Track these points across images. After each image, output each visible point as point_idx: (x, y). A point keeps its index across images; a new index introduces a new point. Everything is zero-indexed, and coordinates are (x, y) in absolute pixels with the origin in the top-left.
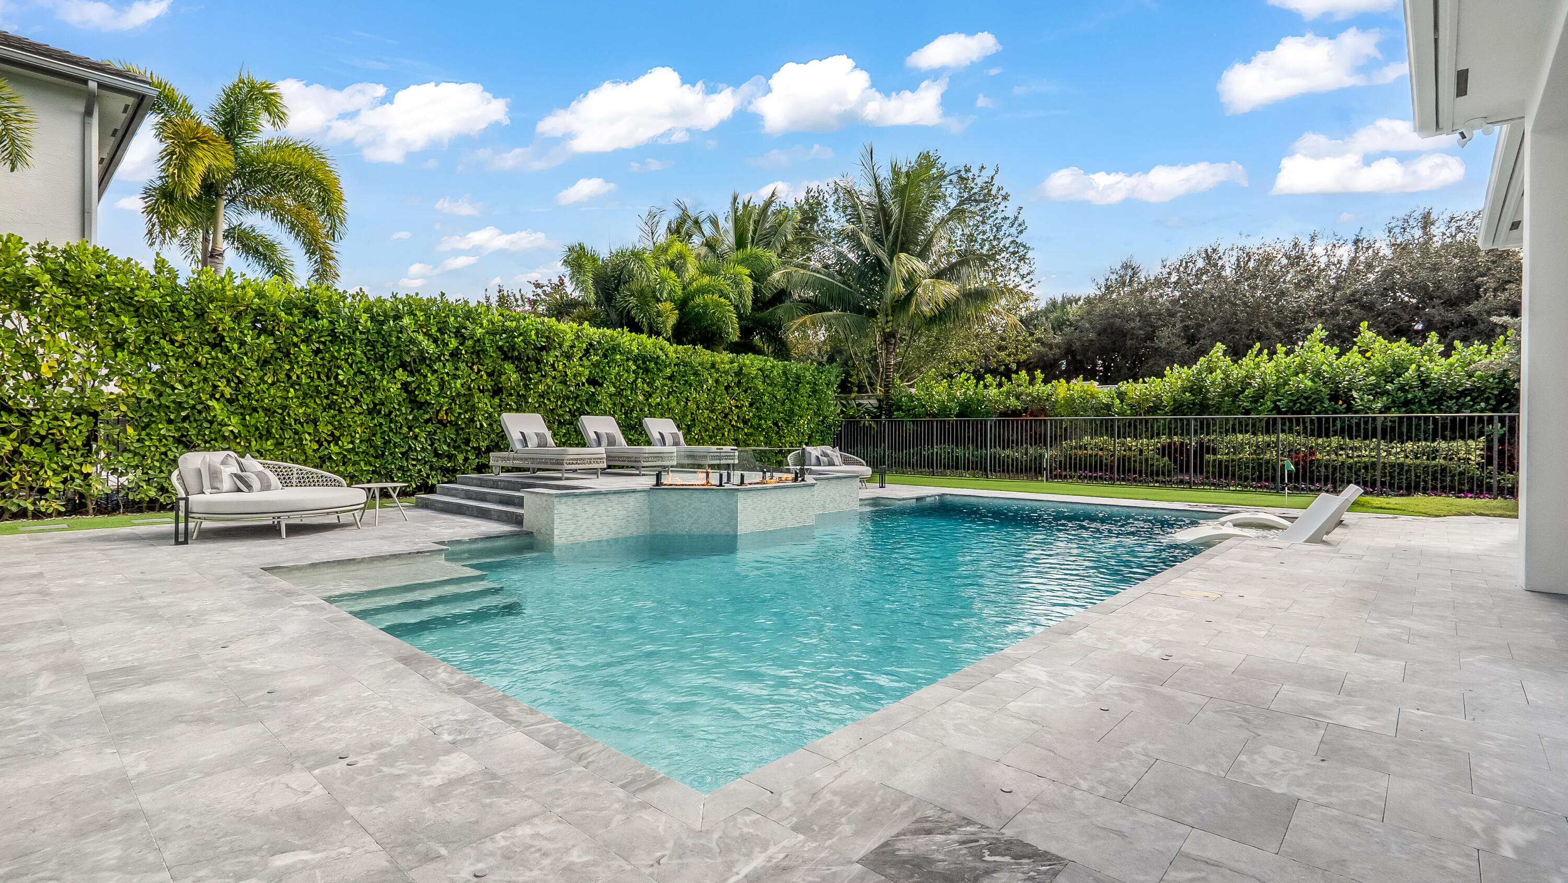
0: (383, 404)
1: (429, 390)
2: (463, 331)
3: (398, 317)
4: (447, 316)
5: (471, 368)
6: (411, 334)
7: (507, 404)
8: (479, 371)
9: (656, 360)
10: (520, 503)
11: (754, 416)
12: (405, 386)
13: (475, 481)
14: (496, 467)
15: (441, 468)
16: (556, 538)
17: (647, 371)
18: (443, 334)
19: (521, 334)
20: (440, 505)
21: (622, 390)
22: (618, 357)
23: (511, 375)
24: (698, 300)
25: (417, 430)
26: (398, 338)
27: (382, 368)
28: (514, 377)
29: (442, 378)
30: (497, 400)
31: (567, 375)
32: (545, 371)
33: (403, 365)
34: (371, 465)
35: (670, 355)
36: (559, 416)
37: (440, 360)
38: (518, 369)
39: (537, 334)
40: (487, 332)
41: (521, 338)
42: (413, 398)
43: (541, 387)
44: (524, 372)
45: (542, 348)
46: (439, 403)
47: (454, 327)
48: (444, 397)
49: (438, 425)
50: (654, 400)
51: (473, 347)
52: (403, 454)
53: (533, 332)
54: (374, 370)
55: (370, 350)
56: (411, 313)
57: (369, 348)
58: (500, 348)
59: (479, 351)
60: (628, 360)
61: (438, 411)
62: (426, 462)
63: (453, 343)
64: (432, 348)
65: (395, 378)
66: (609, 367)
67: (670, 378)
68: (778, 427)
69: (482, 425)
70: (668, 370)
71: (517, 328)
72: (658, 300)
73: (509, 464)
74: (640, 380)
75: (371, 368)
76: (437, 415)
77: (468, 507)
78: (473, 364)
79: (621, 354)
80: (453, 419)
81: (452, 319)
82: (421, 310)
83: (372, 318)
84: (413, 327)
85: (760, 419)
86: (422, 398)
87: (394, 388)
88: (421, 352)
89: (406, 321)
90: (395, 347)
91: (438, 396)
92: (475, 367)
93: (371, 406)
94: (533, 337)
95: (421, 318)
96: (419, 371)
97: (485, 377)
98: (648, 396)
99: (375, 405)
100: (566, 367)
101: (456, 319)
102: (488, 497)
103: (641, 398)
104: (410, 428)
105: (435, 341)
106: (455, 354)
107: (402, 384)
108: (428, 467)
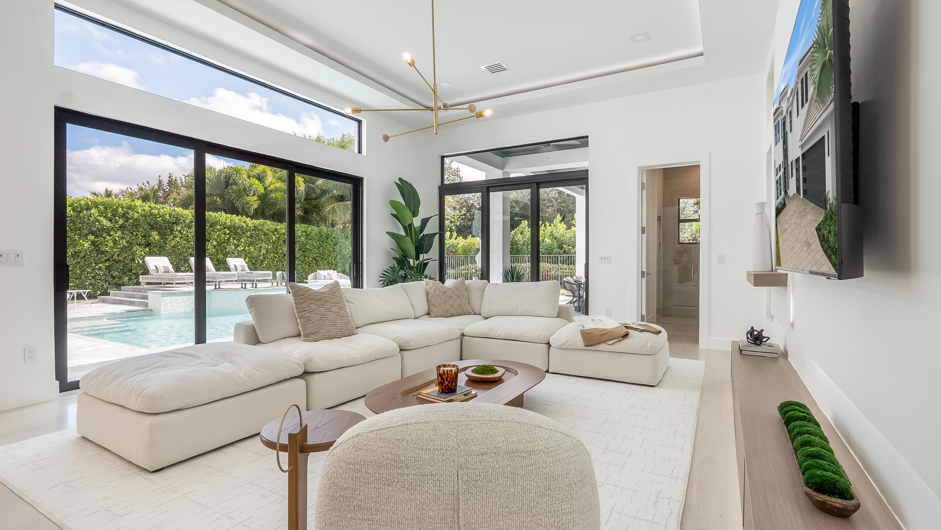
0: (80, 252)
1: (107, 245)
2: (127, 215)
3: (88, 208)
4: (117, 208)
5: (132, 234)
6: (97, 217)
7: (154, 251)
8: (137, 235)
9: (242, 228)
10: (146, 298)
11: (302, 255)
12: (93, 243)
13: (131, 289)
14: (143, 283)
15: (115, 284)
16: (162, 311)
17: (236, 234)
18: (115, 216)
19: (161, 216)
20: (111, 301)
21: (222, 243)
22: (218, 227)
23: (155, 236)
24: (273, 195)
25: (100, 265)
26: (89, 219)
27: (80, 235)
28: (157, 237)
29: (115, 239)
30: (147, 249)
31: (189, 236)
32: (176, 234)
33: (92, 233)
34: (74, 283)
35: (249, 225)
36: (184, 257)
37: (114, 230)
38: (159, 234)
39: (170, 216)
40: (141, 216)
41: (161, 218)
42: (98, 249)
43: (173, 243)
44: (163, 235)
45: (173, 223)
46: (114, 251)
47: (122, 213)
48: (116, 248)
49: (113, 262)
50: (240, 248)
51: (133, 223)
52: (93, 277)
53: (168, 215)
54: (75, 235)
55: (72, 226)
56: (96, 207)
57: (72, 224)
58: (149, 224)
59: (136, 225)
60: (224, 228)
61: (113, 255)
62: (106, 281)
63: (121, 222)
64: (108, 224)
65: (87, 239)
66: (214, 232)
67: (250, 237)
68: (316, 260)
69: (138, 262)
70: (249, 233)
71: (159, 214)
72: (248, 195)
73: (149, 281)
74: (231, 238)
75: (73, 234)
76: (112, 257)
77: (124, 301)
78: (133, 231)
79: (220, 225)
80: (122, 259)
81: (120, 209)
82: (102, 205)
83: (74, 210)
84: (97, 214)
85: (305, 257)
86: (103, 249)
87: (87, 245)
88: (103, 225)
89: (93, 211)
90: (87, 224)
91: (113, 248)
92: (135, 233)
93: (73, 253)
94: (168, 218)
95: (102, 209)
96: (101, 236)
97: (140, 238)
98: (237, 246)
99: (76, 252)
100: (188, 232)
101: (123, 209)
102: (136, 296)
103: (233, 247)
104: (96, 264)
105: (110, 220)
106: (122, 227)
107: (91, 242)
108: (107, 283)
